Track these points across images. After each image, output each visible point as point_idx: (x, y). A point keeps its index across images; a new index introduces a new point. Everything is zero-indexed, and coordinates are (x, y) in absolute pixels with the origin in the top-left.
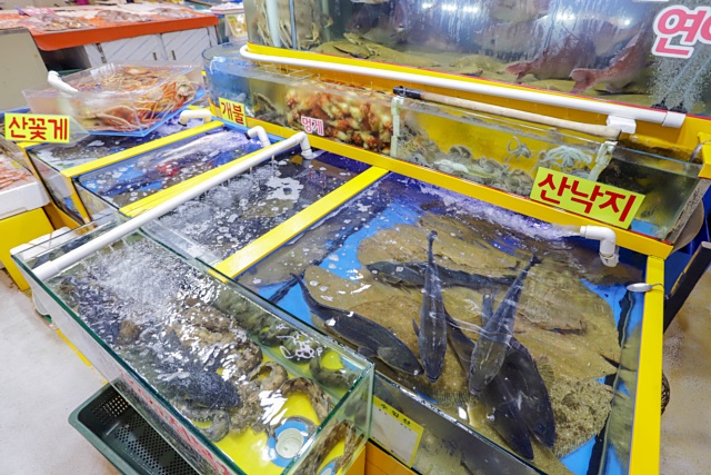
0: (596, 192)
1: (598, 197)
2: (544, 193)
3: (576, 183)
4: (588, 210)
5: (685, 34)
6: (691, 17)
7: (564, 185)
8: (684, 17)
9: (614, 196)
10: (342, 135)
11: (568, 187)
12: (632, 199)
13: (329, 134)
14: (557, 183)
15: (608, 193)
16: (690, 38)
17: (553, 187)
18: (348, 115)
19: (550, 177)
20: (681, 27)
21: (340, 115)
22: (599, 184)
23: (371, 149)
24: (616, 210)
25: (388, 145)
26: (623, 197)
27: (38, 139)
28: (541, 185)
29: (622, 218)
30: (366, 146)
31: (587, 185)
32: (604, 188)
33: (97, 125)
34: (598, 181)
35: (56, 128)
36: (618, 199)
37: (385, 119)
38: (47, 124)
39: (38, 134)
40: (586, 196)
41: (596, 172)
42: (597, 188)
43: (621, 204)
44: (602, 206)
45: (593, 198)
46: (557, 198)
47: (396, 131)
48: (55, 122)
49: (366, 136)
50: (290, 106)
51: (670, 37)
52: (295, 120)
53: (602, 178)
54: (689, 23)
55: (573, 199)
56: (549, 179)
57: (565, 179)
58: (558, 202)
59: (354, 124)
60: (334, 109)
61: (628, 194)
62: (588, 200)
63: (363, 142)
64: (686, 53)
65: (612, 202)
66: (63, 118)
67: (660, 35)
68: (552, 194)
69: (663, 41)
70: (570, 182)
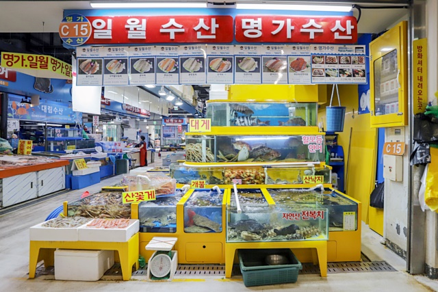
1: (316, 179)
3: (311, 177)
4: (315, 182)
6: (313, 146)
7: (309, 178)
9: (319, 177)
10: (248, 182)
12: (322, 177)
13: (243, 183)
15: (317, 177)
16: (314, 149)
17: (307, 179)
18: (250, 176)
19: (306, 177)
21: (247, 176)
23: (257, 183)
25: (264, 182)
27: (140, 200)
28: (305, 180)
29: (322, 182)
31: (313, 177)
35: (149, 195)
37: (262, 175)
38: (144, 194)
39: (140, 198)
40: (314, 179)
41: (314, 173)
42: (315, 177)
47: (266, 177)
48: (148, 192)
49: (256, 181)
50: (227, 178)
51: (311, 149)
52: (229, 182)
53: (315, 174)
55: (312, 181)
58: (309, 183)
59: (252, 178)
60: (245, 175)
63: (255, 183)
65: (319, 179)
66: (152, 190)
68: (307, 181)
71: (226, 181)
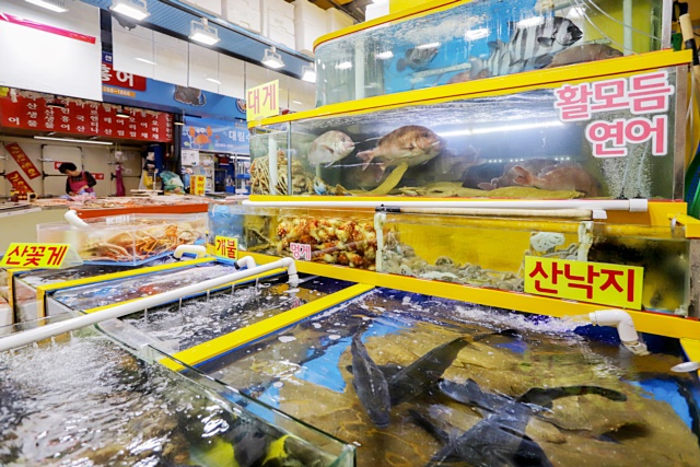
0: (591, 274)
1: (595, 278)
2: (537, 283)
3: (567, 267)
4: (590, 295)
5: (614, 139)
6: (613, 127)
7: (555, 272)
8: (608, 129)
9: (612, 274)
10: (328, 258)
11: (561, 272)
12: (631, 273)
13: (316, 257)
14: (548, 269)
15: (603, 271)
16: (620, 141)
17: (546, 276)
18: (334, 237)
19: (539, 264)
20: (608, 134)
21: (326, 237)
22: (591, 263)
23: (357, 266)
24: (620, 290)
25: (373, 261)
26: (621, 273)
27: (32, 265)
28: (532, 275)
29: (630, 298)
30: (351, 265)
31: (580, 266)
32: (598, 267)
33: (94, 255)
34: (589, 260)
35: (53, 254)
36: (617, 277)
37: (369, 236)
38: (46, 252)
39: (33, 261)
40: (582, 279)
41: (583, 251)
42: (591, 268)
43: (622, 281)
44: (604, 288)
45: (590, 281)
46: (553, 287)
47: (380, 245)
48: (55, 249)
49: (351, 256)
50: (280, 236)
51: (603, 143)
52: (284, 249)
53: (592, 257)
54: (614, 131)
55: (570, 285)
56: (539, 268)
57: (555, 265)
58: (555, 292)
59: (340, 245)
60: (321, 233)
61: (625, 268)
62: (585, 283)
63: (349, 261)
64: (622, 152)
65: (611, 281)
66: (65, 245)
67: (595, 143)
68: (546, 283)
69: (599, 147)
70: (561, 267)
71: (279, 245)
